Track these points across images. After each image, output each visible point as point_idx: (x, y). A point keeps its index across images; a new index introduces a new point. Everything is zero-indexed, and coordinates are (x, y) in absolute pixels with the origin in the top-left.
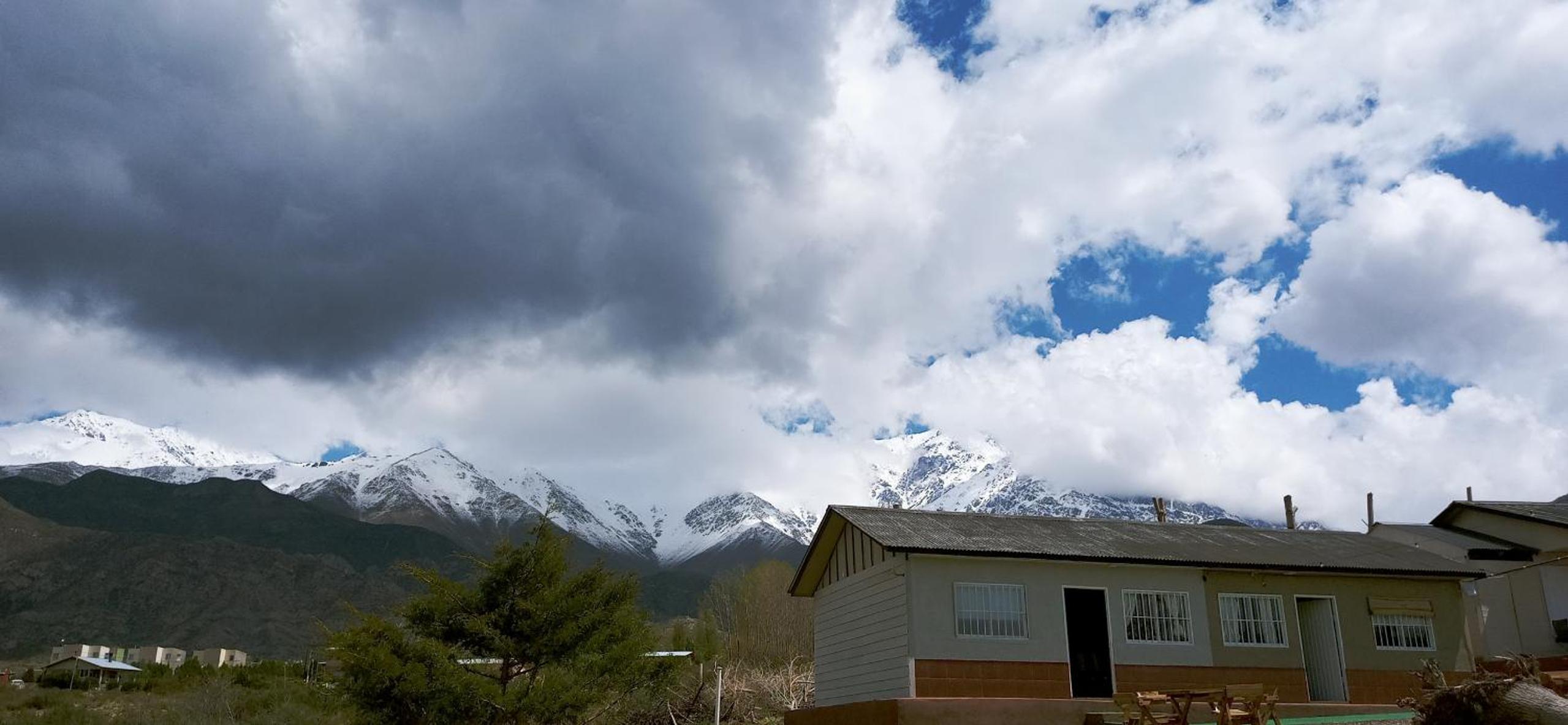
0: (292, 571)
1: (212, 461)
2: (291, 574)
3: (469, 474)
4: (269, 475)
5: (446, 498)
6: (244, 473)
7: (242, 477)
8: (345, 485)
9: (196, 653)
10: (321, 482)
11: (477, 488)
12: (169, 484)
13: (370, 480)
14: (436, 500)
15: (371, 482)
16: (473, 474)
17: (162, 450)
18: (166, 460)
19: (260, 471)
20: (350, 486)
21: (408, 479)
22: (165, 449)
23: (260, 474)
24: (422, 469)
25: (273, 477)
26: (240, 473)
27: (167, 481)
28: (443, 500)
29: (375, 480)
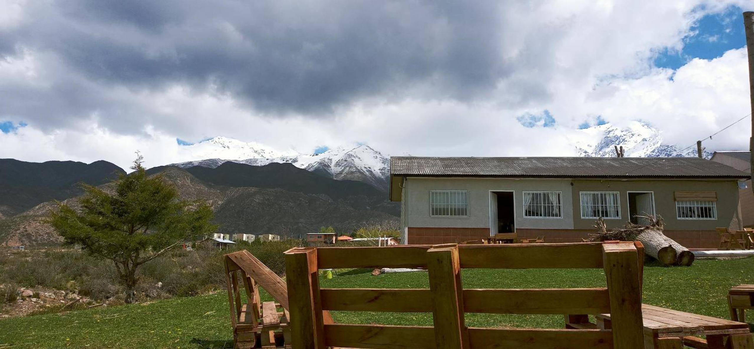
0: (307, 202)
1: (272, 156)
2: (307, 203)
3: (379, 156)
4: (295, 161)
5: (370, 168)
6: (285, 160)
7: (285, 162)
8: (326, 164)
9: (260, 236)
10: (316, 163)
11: (383, 163)
12: (256, 166)
13: (336, 161)
14: (365, 169)
15: (337, 162)
16: (380, 156)
17: (252, 152)
18: (254, 156)
19: (291, 159)
20: (329, 164)
21: (353, 160)
22: (254, 151)
23: (292, 160)
24: (358, 155)
25: (297, 161)
26: (284, 160)
27: (255, 165)
28: (368, 168)
29: (339, 161)
